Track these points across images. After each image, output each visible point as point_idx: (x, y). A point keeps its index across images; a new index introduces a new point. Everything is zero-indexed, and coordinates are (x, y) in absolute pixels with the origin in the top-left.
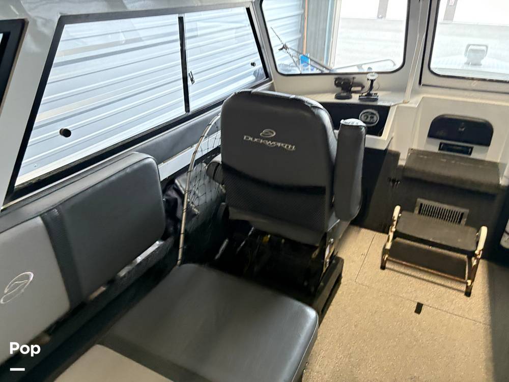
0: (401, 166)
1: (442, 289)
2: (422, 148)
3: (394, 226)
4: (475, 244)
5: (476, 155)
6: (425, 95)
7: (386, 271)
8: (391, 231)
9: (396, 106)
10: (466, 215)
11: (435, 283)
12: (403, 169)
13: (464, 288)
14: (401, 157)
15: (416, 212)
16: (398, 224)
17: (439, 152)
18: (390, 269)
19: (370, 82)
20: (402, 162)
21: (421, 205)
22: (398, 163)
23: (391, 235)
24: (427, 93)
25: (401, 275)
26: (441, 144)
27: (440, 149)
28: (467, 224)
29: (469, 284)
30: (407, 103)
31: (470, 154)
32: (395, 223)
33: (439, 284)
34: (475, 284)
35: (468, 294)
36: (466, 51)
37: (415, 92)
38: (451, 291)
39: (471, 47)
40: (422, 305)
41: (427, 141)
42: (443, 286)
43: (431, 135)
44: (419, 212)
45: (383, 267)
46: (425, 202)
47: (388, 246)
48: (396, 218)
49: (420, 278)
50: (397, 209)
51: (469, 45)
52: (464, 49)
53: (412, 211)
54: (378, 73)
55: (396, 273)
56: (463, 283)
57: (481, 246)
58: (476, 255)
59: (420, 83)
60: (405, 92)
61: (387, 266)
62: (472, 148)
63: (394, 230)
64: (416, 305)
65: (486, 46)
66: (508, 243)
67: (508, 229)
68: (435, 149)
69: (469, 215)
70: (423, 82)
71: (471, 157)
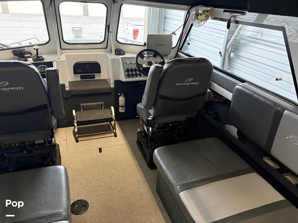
1: (105, 138)
2: (73, 80)
3: (76, 120)
4: (111, 115)
5: (96, 78)
7: (79, 142)
8: (75, 123)
9: (55, 61)
10: (103, 105)
11: (102, 138)
12: (69, 91)
13: (113, 135)
14: (66, 86)
15: (82, 110)
16: (77, 118)
17: (81, 80)
18: (81, 141)
20: (67, 89)
21: (83, 106)
22: (65, 89)
23: (75, 124)
24: (67, 53)
25: (87, 141)
26: (81, 76)
27: (81, 79)
28: (105, 108)
29: (115, 132)
30: (60, 59)
31: (95, 78)
32: (75, 118)
33: (103, 138)
34: (117, 131)
35: (116, 136)
37: (61, 54)
38: (109, 138)
40: (101, 148)
41: (74, 76)
42: (105, 137)
43: (75, 72)
44: (83, 110)
45: (77, 141)
46: (84, 104)
47: (76, 130)
48: (75, 116)
49: (95, 139)
50: (74, 111)
52: (71, 30)
53: (80, 110)
55: (84, 141)
56: (112, 132)
57: (114, 115)
58: (113, 119)
59: (61, 49)
60: (56, 53)
61: (79, 140)
62: (94, 75)
63: (76, 121)
64: (98, 150)
65: (81, 28)
66: (121, 110)
67: (120, 105)
68: (79, 79)
69: (104, 104)
70: (62, 48)
71: (95, 79)
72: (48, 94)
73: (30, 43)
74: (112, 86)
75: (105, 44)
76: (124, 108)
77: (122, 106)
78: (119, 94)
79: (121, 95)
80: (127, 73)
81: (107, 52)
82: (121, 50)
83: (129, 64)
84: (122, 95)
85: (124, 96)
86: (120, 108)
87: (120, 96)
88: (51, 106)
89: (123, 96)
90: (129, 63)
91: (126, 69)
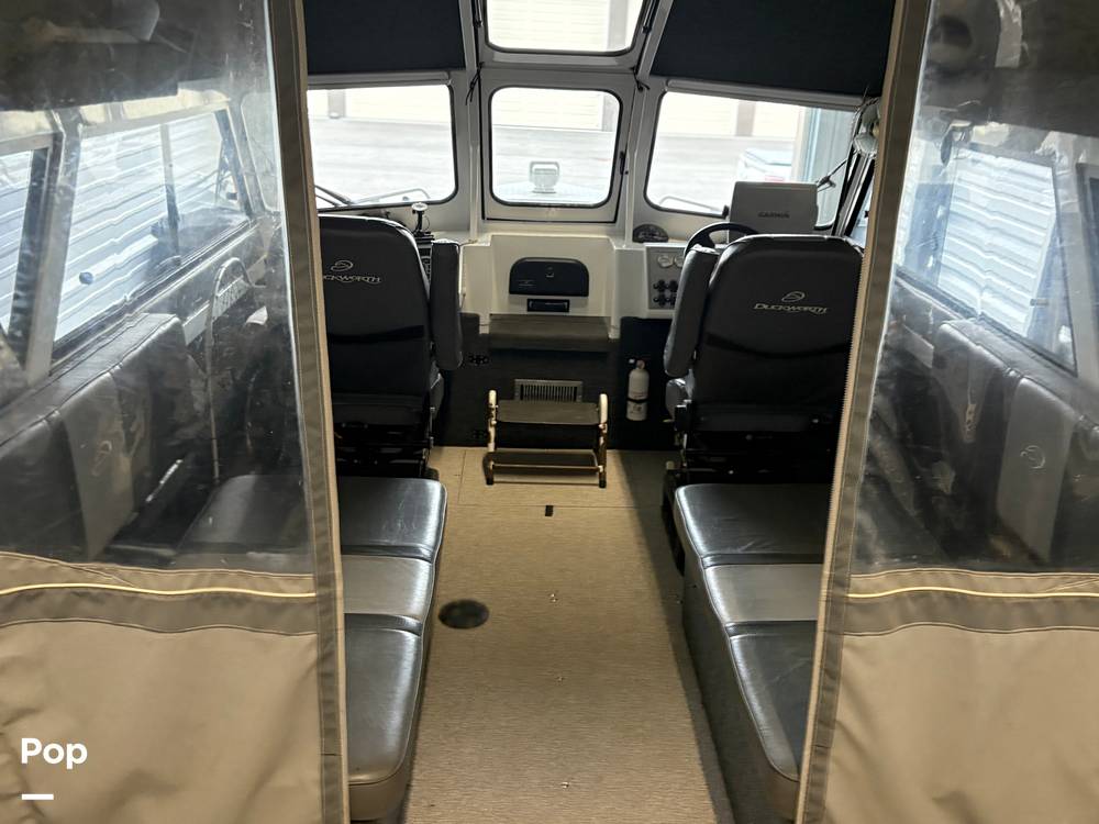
0: (483, 334)
1: (571, 487)
2: (505, 312)
3: (494, 419)
4: (596, 418)
5: (574, 312)
6: (495, 234)
7: (495, 485)
8: (491, 426)
9: (462, 247)
10: (579, 390)
12: (488, 338)
13: (597, 481)
14: (482, 321)
15: (518, 397)
16: (499, 414)
17: (528, 313)
18: (499, 482)
19: (416, 215)
20: (484, 330)
21: (522, 386)
22: (478, 330)
23: (492, 432)
24: (497, 230)
26: (529, 300)
27: (529, 310)
28: (584, 400)
29: (601, 470)
30: (476, 241)
31: (567, 311)
32: (494, 412)
34: (607, 469)
35: (603, 484)
36: (531, 171)
37: (481, 231)
39: (536, 166)
40: (552, 507)
41: (510, 298)
42: (571, 484)
43: (513, 290)
44: (522, 398)
45: (490, 482)
46: (526, 382)
47: (492, 449)
48: (494, 406)
50: (493, 394)
51: (533, 164)
52: (527, 170)
53: (511, 398)
54: (428, 203)
55: (509, 485)
56: (595, 471)
57: (604, 418)
58: (601, 430)
59: (483, 217)
60: (469, 229)
61: (495, 479)
62: (568, 301)
63: (494, 422)
64: (544, 509)
65: (556, 164)
66: (634, 413)
67: (631, 396)
68: (522, 310)
69: (584, 388)
70: (487, 216)
71: (570, 314)
72: (429, 305)
73: (405, 198)
74: (614, 334)
75: (610, 211)
76: (643, 406)
77: (638, 398)
78: (632, 361)
79: (636, 362)
80: (656, 294)
81: (612, 234)
82: (657, 228)
83: (668, 267)
84: (639, 363)
85: (646, 368)
86: (631, 406)
87: (633, 367)
88: (432, 337)
89: (643, 366)
90: (668, 264)
91: (656, 282)
